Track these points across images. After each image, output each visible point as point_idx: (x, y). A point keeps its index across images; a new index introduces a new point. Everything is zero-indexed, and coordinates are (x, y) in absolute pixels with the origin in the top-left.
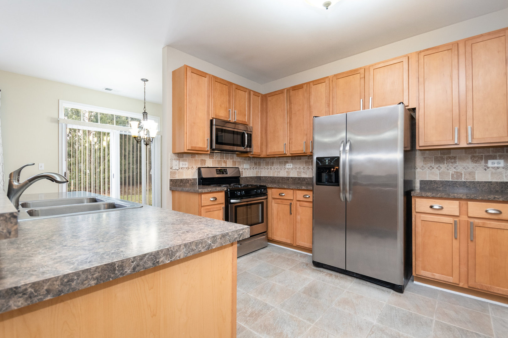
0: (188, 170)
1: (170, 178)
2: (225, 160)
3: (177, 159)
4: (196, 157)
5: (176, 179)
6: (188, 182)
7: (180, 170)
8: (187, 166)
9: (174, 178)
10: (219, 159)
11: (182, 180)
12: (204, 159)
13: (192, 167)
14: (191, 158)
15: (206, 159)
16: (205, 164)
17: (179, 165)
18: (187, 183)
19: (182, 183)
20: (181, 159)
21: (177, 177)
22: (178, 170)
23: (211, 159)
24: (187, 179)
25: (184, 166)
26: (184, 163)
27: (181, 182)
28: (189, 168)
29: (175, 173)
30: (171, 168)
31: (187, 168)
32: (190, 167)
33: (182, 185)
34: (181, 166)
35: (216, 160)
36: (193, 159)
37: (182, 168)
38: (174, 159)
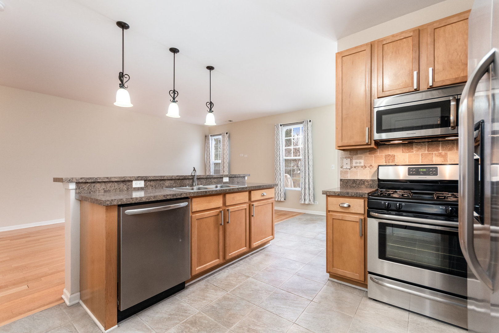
0: (364, 169)
1: (341, 177)
2: (440, 152)
3: (349, 158)
4: (376, 153)
5: (347, 179)
6: (364, 183)
7: (353, 169)
8: (362, 164)
9: (345, 177)
10: (426, 152)
11: (354, 181)
12: (391, 154)
13: (371, 166)
14: (369, 154)
15: (395, 154)
16: (393, 161)
17: (351, 163)
18: (362, 184)
19: (355, 184)
20: (354, 156)
21: (349, 177)
22: (350, 169)
23: (407, 153)
24: (361, 180)
25: (358, 165)
26: (358, 161)
27: (353, 183)
28: (366, 167)
29: (346, 172)
30: (342, 167)
31: (362, 167)
32: (367, 165)
33: (355, 186)
34: (354, 165)
35: (418, 154)
36: (373, 155)
37: (355, 167)
38: (346, 158)
